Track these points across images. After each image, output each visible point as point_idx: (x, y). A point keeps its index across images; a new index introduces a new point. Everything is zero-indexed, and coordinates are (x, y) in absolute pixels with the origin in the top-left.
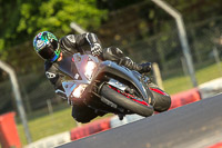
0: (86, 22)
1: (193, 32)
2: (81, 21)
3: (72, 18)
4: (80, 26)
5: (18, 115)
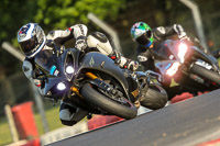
0: (104, 11)
1: (209, 23)
2: (98, 11)
3: (89, 8)
4: (97, 15)
5: (35, 104)
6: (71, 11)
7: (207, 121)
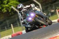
6: (7, 5)
7: (44, 35)
